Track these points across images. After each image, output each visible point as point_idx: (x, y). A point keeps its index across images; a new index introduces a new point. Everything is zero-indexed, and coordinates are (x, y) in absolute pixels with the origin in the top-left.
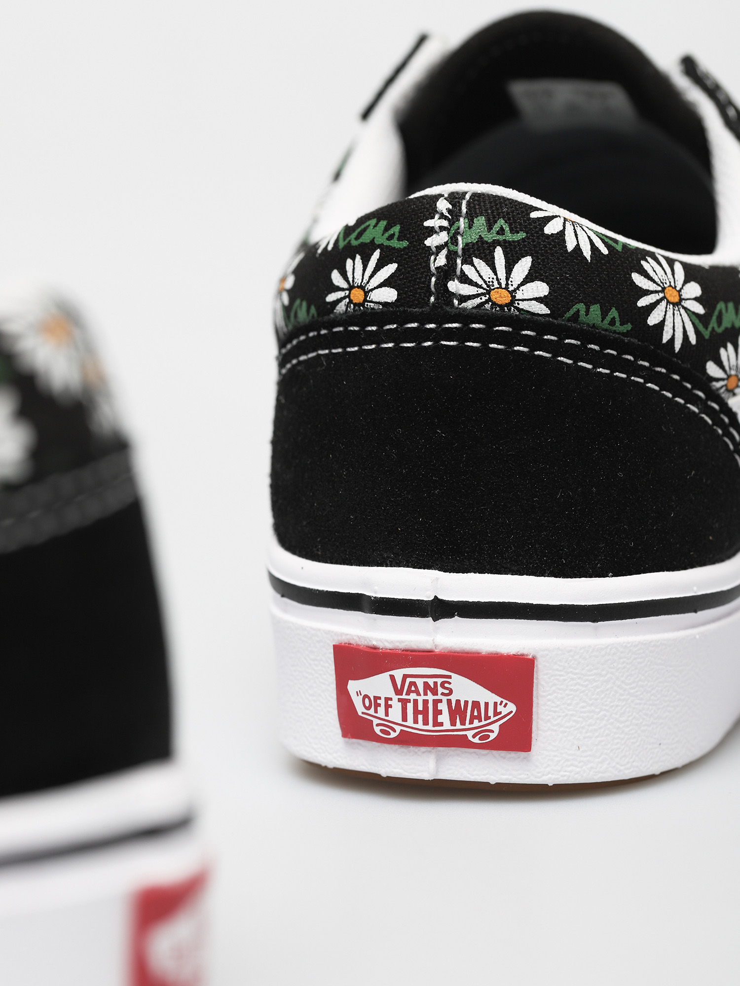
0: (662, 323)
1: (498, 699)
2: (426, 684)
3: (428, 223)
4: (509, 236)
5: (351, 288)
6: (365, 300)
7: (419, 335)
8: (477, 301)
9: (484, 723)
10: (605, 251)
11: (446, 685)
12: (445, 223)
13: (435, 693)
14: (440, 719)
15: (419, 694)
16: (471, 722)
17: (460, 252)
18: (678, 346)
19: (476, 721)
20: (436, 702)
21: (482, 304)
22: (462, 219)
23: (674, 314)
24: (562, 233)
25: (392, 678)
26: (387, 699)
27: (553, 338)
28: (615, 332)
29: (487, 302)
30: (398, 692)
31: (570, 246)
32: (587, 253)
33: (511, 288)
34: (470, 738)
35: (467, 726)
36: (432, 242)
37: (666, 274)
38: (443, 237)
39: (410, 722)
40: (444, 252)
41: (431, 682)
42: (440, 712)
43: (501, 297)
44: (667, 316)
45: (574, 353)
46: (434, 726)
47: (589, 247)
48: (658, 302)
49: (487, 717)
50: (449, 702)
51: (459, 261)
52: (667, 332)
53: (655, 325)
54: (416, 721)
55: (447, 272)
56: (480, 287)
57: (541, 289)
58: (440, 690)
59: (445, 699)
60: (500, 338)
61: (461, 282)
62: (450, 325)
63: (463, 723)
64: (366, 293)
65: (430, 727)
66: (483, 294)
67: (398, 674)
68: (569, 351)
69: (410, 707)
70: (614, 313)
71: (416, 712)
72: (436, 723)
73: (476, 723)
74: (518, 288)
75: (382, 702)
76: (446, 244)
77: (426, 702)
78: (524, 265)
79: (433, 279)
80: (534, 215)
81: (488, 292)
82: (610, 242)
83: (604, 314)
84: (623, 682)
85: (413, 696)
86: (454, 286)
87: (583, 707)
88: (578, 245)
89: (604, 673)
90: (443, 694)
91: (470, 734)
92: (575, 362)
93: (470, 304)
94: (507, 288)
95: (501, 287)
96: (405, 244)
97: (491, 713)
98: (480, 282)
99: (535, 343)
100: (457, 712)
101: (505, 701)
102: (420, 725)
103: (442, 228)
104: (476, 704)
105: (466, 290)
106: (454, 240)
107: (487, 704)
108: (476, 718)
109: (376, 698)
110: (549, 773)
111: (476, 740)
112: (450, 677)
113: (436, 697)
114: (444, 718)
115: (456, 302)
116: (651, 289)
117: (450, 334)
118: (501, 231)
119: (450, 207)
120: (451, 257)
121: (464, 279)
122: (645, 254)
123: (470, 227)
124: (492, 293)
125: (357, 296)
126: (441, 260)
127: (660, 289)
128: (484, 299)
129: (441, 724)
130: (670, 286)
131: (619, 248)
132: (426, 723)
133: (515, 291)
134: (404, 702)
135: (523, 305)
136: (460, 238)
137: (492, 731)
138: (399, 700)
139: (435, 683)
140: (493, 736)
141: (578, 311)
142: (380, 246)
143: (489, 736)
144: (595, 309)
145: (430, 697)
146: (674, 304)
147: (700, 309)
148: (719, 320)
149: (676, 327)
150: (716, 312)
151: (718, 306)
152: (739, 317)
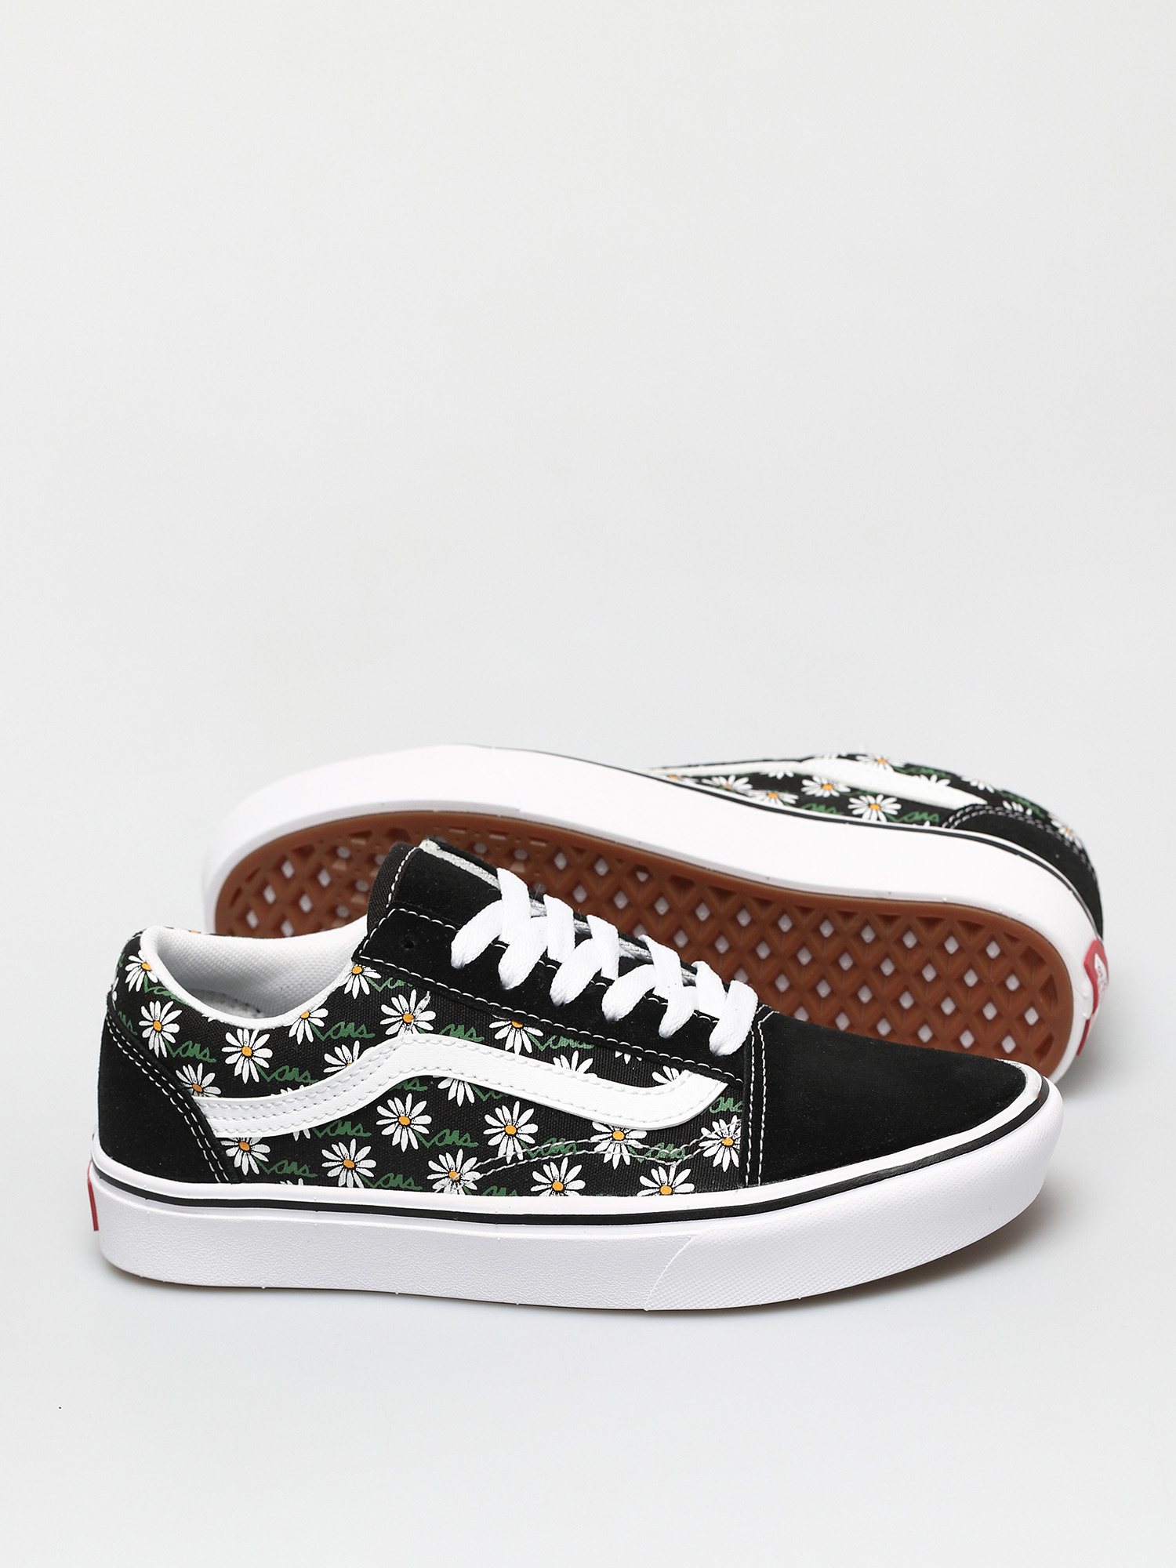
0: (148, 1039)
18: (155, 1055)
23: (156, 1036)
27: (114, 1025)
28: (131, 1034)
37: (161, 1013)
44: (152, 1036)
45: (118, 1037)
48: (149, 1026)
52: (149, 1045)
53: (144, 1038)
68: (116, 1035)
70: (130, 1023)
83: (127, 1021)
92: (117, 1042)
116: (147, 1018)
122: (159, 999)
127: (152, 1019)
130: (159, 1021)
141: (120, 1015)
144: (125, 1018)
146: (157, 1031)
147: (173, 1041)
148: (185, 1050)
149: (156, 1044)
150: (183, 1046)
151: (186, 1043)
152: (203, 1053)
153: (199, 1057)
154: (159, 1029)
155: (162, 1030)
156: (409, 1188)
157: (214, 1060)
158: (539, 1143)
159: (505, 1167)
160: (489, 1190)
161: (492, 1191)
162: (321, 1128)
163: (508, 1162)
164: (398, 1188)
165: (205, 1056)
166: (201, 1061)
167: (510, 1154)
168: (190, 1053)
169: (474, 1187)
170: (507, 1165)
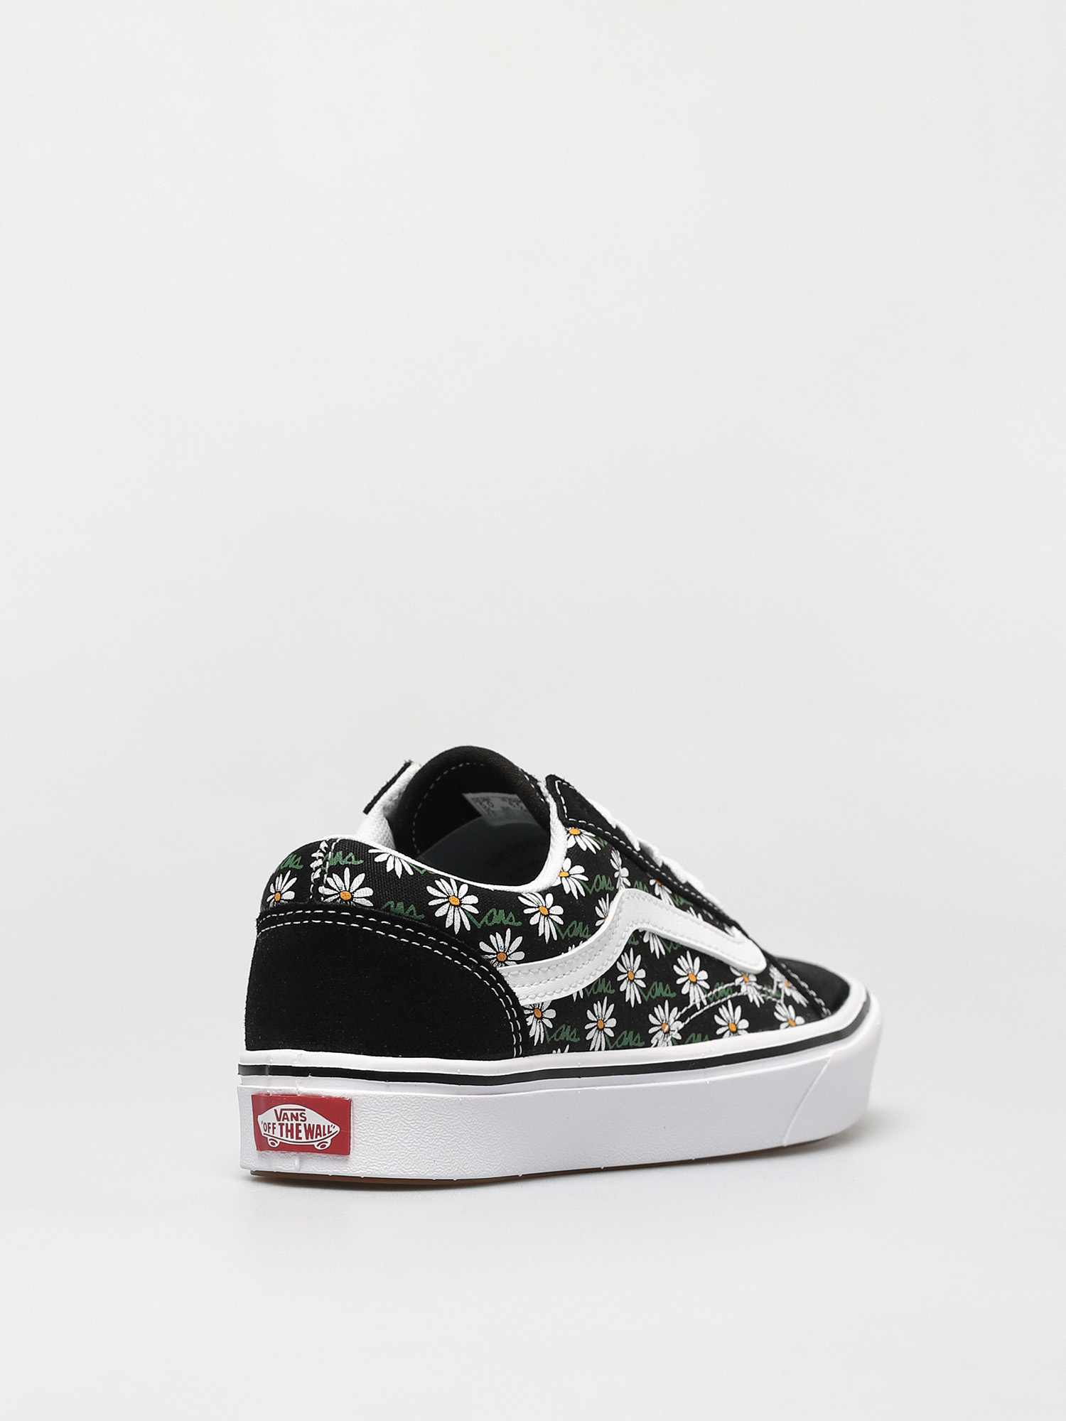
0: (446, 916)
1: (330, 1124)
2: (292, 1114)
3: (313, 855)
4: (354, 862)
5: (276, 892)
6: (281, 899)
7: (303, 917)
8: (334, 898)
9: (323, 1137)
10: (411, 873)
11: (303, 1115)
12: (322, 855)
13: (297, 1120)
14: (300, 1135)
15: (288, 1120)
16: (316, 1137)
17: (327, 871)
18: (457, 930)
19: (319, 1136)
20: (298, 1125)
21: (336, 900)
22: (330, 853)
23: (454, 912)
24: (385, 862)
25: (275, 1110)
26: (274, 1124)
27: (374, 920)
28: (413, 919)
29: (338, 898)
30: (279, 1120)
31: (389, 869)
32: (399, 873)
33: (351, 891)
34: (316, 1147)
35: (314, 1139)
36: (313, 865)
37: (452, 888)
38: (320, 862)
39: (284, 1137)
40: (319, 870)
41: (295, 1113)
42: (300, 1131)
43: (346, 896)
44: (449, 913)
45: (387, 929)
46: (297, 1139)
47: (401, 870)
48: (443, 904)
49: (325, 1135)
50: (305, 1124)
51: (325, 876)
52: (449, 921)
53: (440, 917)
54: (287, 1137)
55: (319, 882)
56: (335, 890)
57: (368, 892)
58: (300, 1118)
59: (302, 1123)
60: (344, 919)
61: (326, 887)
62: (318, 911)
63: (312, 1138)
64: (281, 895)
65: (294, 1140)
66: (337, 894)
67: (278, 1108)
68: (383, 928)
69: (284, 1127)
70: (412, 908)
71: (287, 1131)
72: (298, 1138)
73: (319, 1138)
74: (355, 891)
75: (271, 1126)
76: (320, 866)
77: (292, 1125)
78: (360, 878)
79: (312, 886)
80: (370, 851)
81: (339, 893)
82: (417, 869)
83: (406, 908)
84: (405, 1119)
85: (286, 1121)
86: (322, 889)
87: (380, 1131)
88: (394, 869)
89: (393, 1112)
90: (301, 1120)
91: (316, 1144)
92: (387, 934)
93: (329, 900)
94: (349, 891)
95: (346, 890)
96: (301, 867)
97: (326, 1132)
98: (335, 887)
99: (363, 922)
100: (309, 1131)
101: (334, 1125)
102: (289, 1139)
103: (320, 857)
104: (319, 1126)
105: (328, 892)
106: (324, 864)
107: (324, 1126)
108: (319, 1134)
109: (269, 1124)
110: (360, 1169)
111: (319, 1148)
112: (304, 1110)
113: (297, 1122)
114: (302, 1135)
115: (322, 898)
116: (439, 896)
117: (317, 916)
118: (350, 860)
119: (327, 846)
120: (322, 874)
121: (328, 886)
122: (439, 877)
123: (334, 856)
124: (341, 893)
125: (278, 897)
126: (317, 875)
127: (446, 896)
128: (337, 897)
129: (301, 1138)
130: (454, 895)
131: (422, 872)
132: (292, 1137)
133: (353, 893)
134: (281, 1125)
135: (357, 901)
136: (327, 863)
137: (327, 1142)
138: (279, 1124)
139: (297, 1114)
140: (328, 1145)
141: (390, 905)
142: (291, 869)
143: (325, 1146)
144: (400, 905)
145: (294, 1122)
146: (455, 906)
147: (476, 911)
148: (490, 919)
149: (456, 919)
150: (488, 914)
151: (491, 911)
152: (508, 918)
153: (506, 922)
154: (458, 903)
155: (461, 904)
156: (636, 1045)
157: (520, 923)
158: (711, 989)
159: (697, 1013)
160: (689, 1038)
161: (692, 1039)
162: (589, 987)
163: (699, 1008)
164: (628, 1047)
165: (511, 920)
166: (508, 926)
167: (698, 1001)
168: (496, 921)
169: (679, 1037)
170: (698, 1011)
